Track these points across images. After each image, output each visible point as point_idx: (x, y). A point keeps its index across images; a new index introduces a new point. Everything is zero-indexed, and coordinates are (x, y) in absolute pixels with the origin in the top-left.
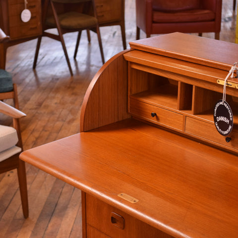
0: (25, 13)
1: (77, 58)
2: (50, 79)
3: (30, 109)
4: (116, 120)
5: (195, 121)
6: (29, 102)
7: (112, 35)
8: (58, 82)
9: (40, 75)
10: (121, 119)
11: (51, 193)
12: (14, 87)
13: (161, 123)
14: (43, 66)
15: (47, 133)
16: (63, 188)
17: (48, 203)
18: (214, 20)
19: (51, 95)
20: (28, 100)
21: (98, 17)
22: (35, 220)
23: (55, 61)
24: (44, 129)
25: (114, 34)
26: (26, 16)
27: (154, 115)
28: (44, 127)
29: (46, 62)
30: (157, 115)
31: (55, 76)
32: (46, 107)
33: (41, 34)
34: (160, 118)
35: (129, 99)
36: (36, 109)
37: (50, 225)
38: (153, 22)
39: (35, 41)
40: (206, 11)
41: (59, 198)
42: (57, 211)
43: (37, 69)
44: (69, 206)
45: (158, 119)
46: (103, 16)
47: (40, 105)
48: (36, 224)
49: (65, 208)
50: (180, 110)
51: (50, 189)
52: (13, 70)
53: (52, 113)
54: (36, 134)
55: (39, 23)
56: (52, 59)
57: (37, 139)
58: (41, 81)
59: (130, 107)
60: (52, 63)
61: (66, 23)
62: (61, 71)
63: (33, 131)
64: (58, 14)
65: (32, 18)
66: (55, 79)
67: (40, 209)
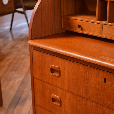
4: (54, 33)
5: (109, 27)
8: (23, 36)
10: (57, 33)
11: (17, 92)
13: (85, 32)
14: (16, 29)
15: (16, 61)
16: (24, 89)
17: (15, 97)
19: (19, 42)
20: (7, 45)
22: (7, 107)
24: (15, 58)
27: (80, 27)
30: (82, 26)
32: (16, 48)
33: (14, 11)
34: (84, 29)
35: (62, 18)
41: (22, 94)
42: (20, 102)
43: (12, 30)
44: (27, 99)
45: (82, 29)
47: (13, 47)
48: (7, 109)
49: (25, 100)
50: (98, 21)
51: (17, 89)
53: (19, 51)
54: (10, 61)
57: (10, 64)
59: (63, 24)
63: (8, 60)
65: (9, 2)
67: (10, 101)
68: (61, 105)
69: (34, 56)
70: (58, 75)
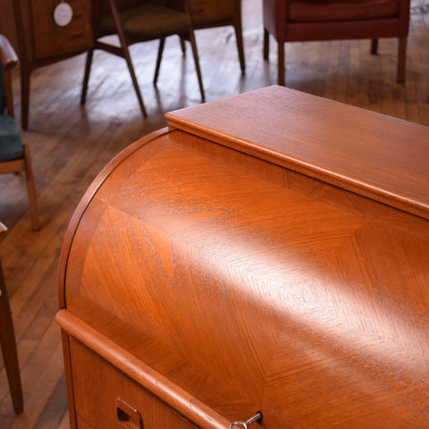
0: (62, 10)
1: (159, 84)
2: (108, 125)
3: (64, 184)
6: (64, 170)
7: (224, 40)
8: (120, 130)
12: (24, 151)
18: (396, 16)
20: (63, 166)
21: (191, 14)
22: (34, 418)
23: (121, 90)
25: (228, 38)
26: (64, 14)
29: (105, 93)
31: (116, 118)
33: (92, 45)
36: (74, 182)
38: (290, 21)
39: (83, 58)
48: (36, 426)
52: (47, 108)
55: (88, 27)
56: (116, 85)
60: (115, 93)
61: (133, 26)
62: (128, 108)
65: (74, 18)
66: (115, 124)
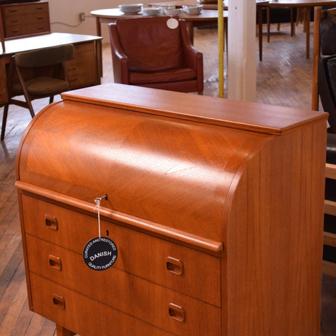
9: (8, 146)
11: (11, 260)
14: (13, 137)
15: (12, 203)
18: (195, 78)
21: (69, 82)
28: (9, 197)
29: (16, 133)
33: (7, 101)
36: (1, 180)
37: (7, 290)
40: (188, 70)
43: (5, 141)
46: (76, 79)
51: (11, 256)
58: (9, 152)
64: (25, 80)
68: (61, 269)
69: (24, 203)
70: (55, 228)
